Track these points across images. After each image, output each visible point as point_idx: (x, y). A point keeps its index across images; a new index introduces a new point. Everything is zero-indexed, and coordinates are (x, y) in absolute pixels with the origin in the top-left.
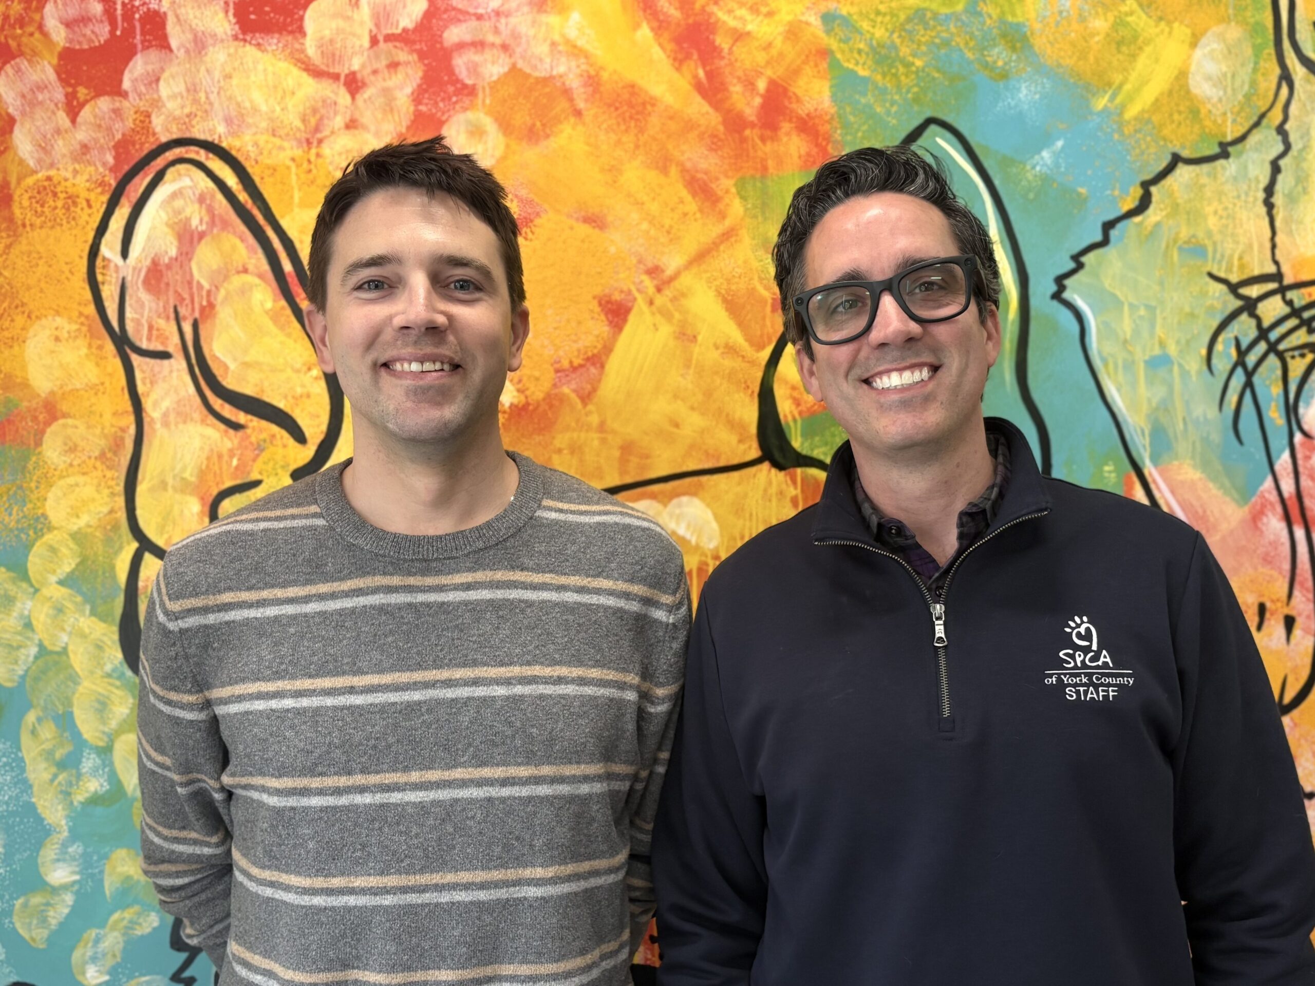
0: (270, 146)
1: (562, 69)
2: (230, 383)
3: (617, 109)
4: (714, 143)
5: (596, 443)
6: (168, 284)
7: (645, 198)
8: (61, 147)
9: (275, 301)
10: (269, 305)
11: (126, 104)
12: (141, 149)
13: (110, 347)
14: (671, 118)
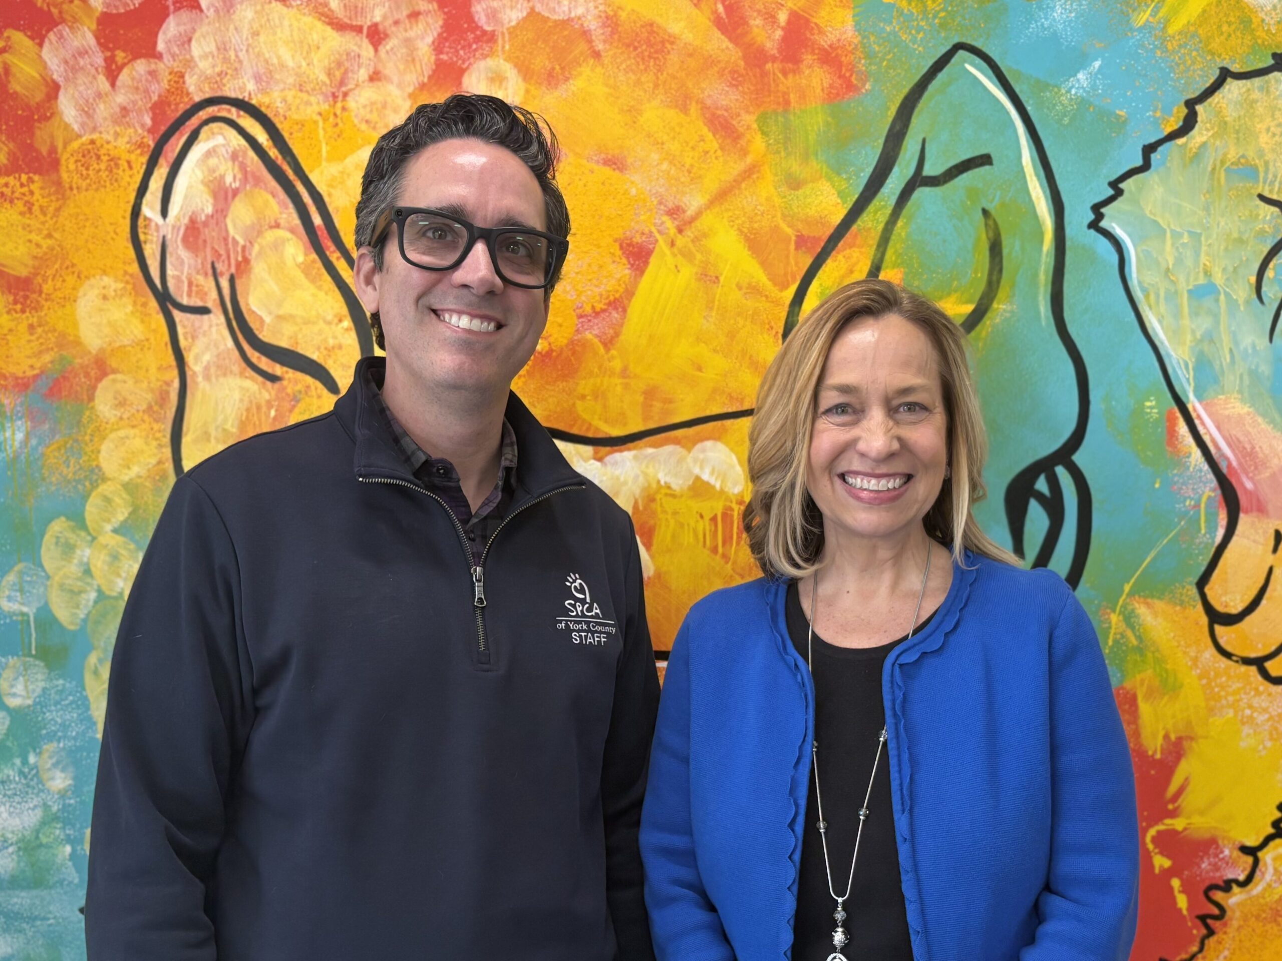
0: (298, 101)
1: (580, 11)
2: (265, 336)
3: (635, 48)
4: (735, 79)
5: (619, 389)
6: (205, 241)
7: (665, 138)
8: (102, 111)
9: (306, 255)
10: (301, 258)
11: (161, 66)
12: (177, 110)
13: (153, 304)
14: (690, 55)
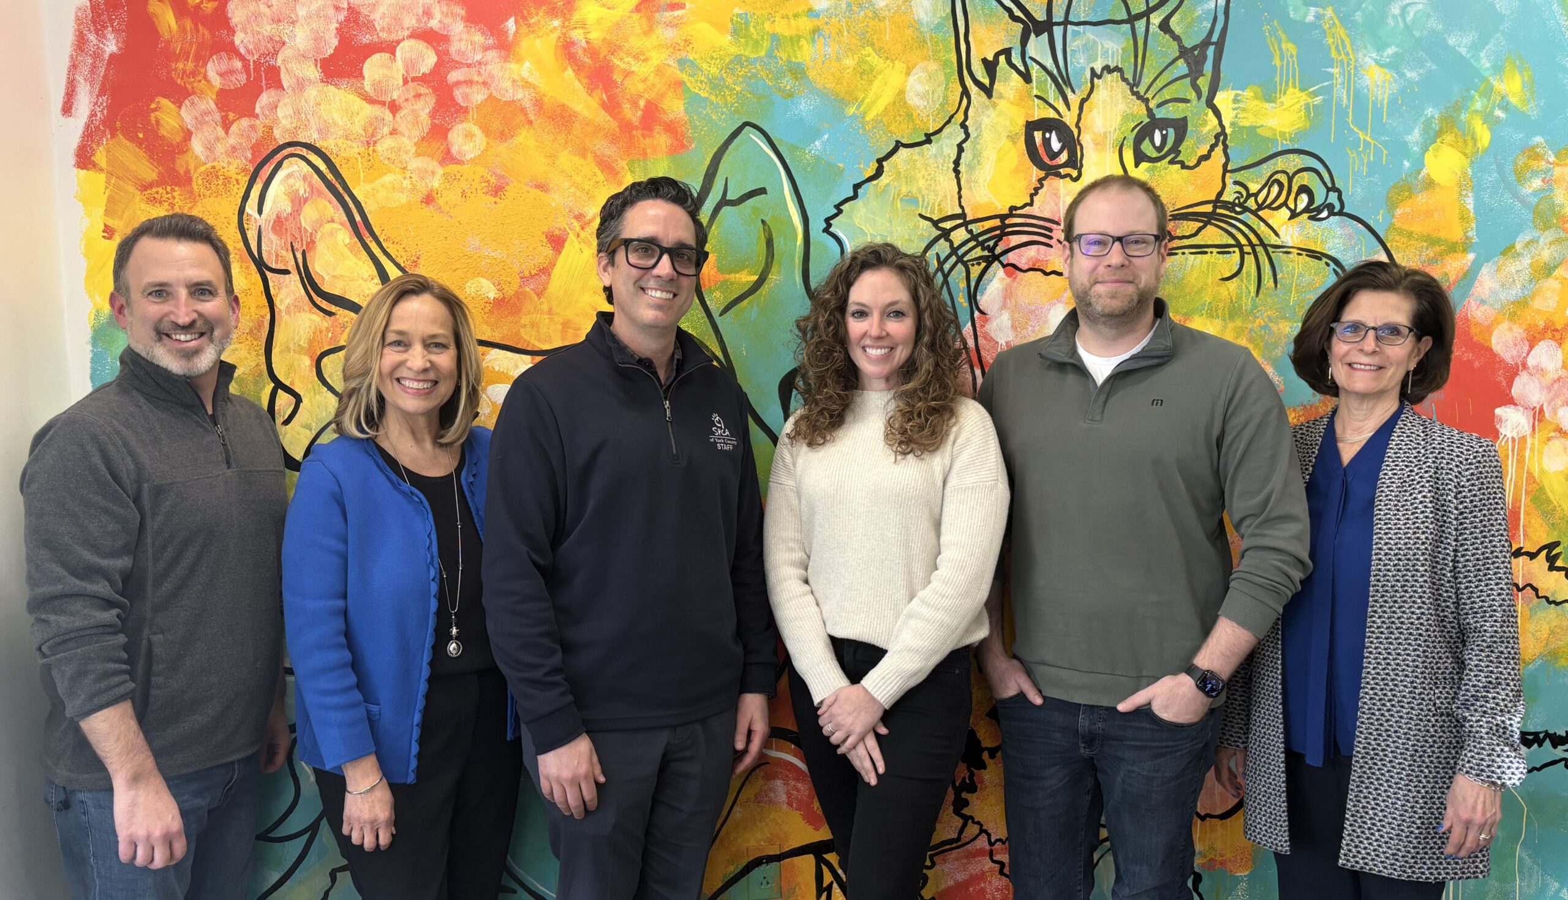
0: (345, 146)
1: (520, 96)
2: (326, 288)
3: (554, 119)
4: (614, 140)
5: (547, 321)
6: (286, 229)
7: (573, 173)
8: (220, 148)
9: (351, 239)
10: (347, 241)
11: (258, 122)
12: (268, 149)
13: (253, 267)
14: (587, 124)
